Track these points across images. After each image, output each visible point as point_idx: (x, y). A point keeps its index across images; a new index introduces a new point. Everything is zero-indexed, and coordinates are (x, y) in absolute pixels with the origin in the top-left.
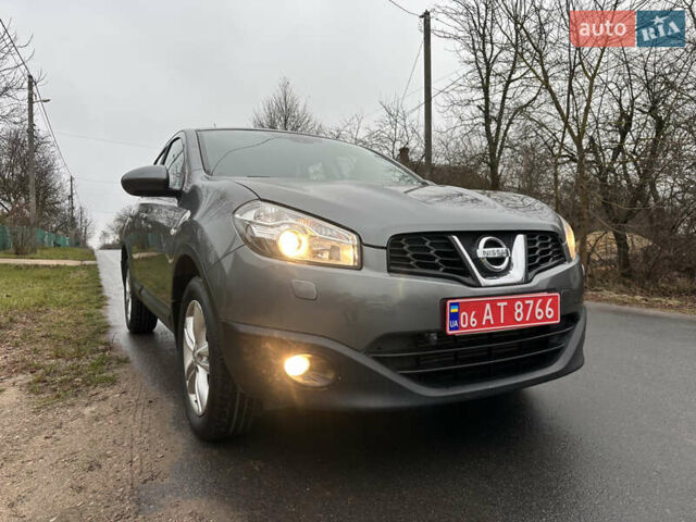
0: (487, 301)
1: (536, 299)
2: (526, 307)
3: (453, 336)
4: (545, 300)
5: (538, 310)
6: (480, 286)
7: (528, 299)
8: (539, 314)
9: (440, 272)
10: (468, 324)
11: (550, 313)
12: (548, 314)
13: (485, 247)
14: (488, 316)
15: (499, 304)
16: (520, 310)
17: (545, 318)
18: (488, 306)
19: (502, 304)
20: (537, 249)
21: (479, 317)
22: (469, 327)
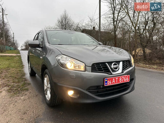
0: (114, 78)
1: (124, 77)
3: (106, 86)
4: (126, 76)
5: (125, 79)
6: (112, 75)
7: (123, 77)
8: (125, 80)
9: (103, 72)
10: (109, 83)
11: (127, 79)
12: (127, 80)
13: (113, 65)
14: (114, 81)
15: (116, 78)
16: (121, 79)
17: (126, 81)
18: (114, 79)
19: (117, 78)
20: (125, 65)
21: (112, 82)
22: (109, 84)
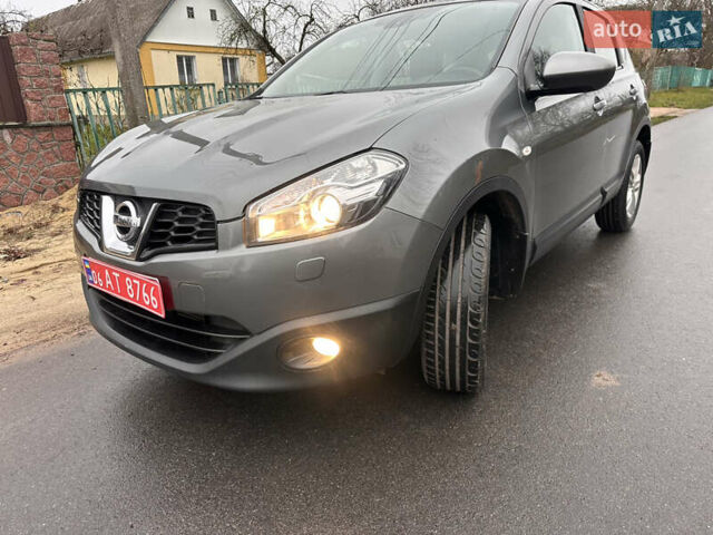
0: (107, 267)
1: (141, 282)
2: (135, 286)
4: (148, 285)
5: (145, 295)
6: (103, 250)
7: (136, 279)
8: (146, 299)
12: (152, 302)
14: (109, 282)
15: (114, 273)
16: (130, 287)
17: (151, 306)
18: (107, 272)
19: (117, 275)
21: (103, 278)
22: (98, 284)
